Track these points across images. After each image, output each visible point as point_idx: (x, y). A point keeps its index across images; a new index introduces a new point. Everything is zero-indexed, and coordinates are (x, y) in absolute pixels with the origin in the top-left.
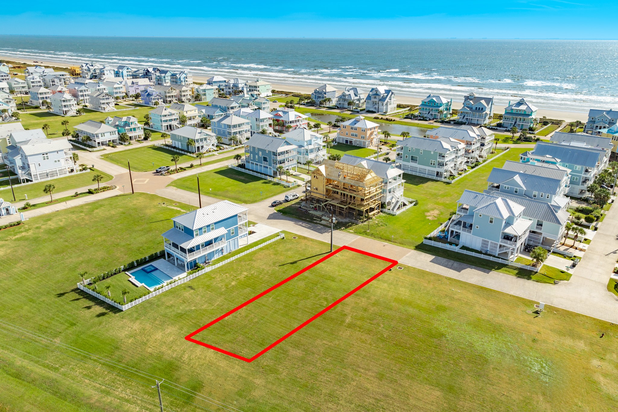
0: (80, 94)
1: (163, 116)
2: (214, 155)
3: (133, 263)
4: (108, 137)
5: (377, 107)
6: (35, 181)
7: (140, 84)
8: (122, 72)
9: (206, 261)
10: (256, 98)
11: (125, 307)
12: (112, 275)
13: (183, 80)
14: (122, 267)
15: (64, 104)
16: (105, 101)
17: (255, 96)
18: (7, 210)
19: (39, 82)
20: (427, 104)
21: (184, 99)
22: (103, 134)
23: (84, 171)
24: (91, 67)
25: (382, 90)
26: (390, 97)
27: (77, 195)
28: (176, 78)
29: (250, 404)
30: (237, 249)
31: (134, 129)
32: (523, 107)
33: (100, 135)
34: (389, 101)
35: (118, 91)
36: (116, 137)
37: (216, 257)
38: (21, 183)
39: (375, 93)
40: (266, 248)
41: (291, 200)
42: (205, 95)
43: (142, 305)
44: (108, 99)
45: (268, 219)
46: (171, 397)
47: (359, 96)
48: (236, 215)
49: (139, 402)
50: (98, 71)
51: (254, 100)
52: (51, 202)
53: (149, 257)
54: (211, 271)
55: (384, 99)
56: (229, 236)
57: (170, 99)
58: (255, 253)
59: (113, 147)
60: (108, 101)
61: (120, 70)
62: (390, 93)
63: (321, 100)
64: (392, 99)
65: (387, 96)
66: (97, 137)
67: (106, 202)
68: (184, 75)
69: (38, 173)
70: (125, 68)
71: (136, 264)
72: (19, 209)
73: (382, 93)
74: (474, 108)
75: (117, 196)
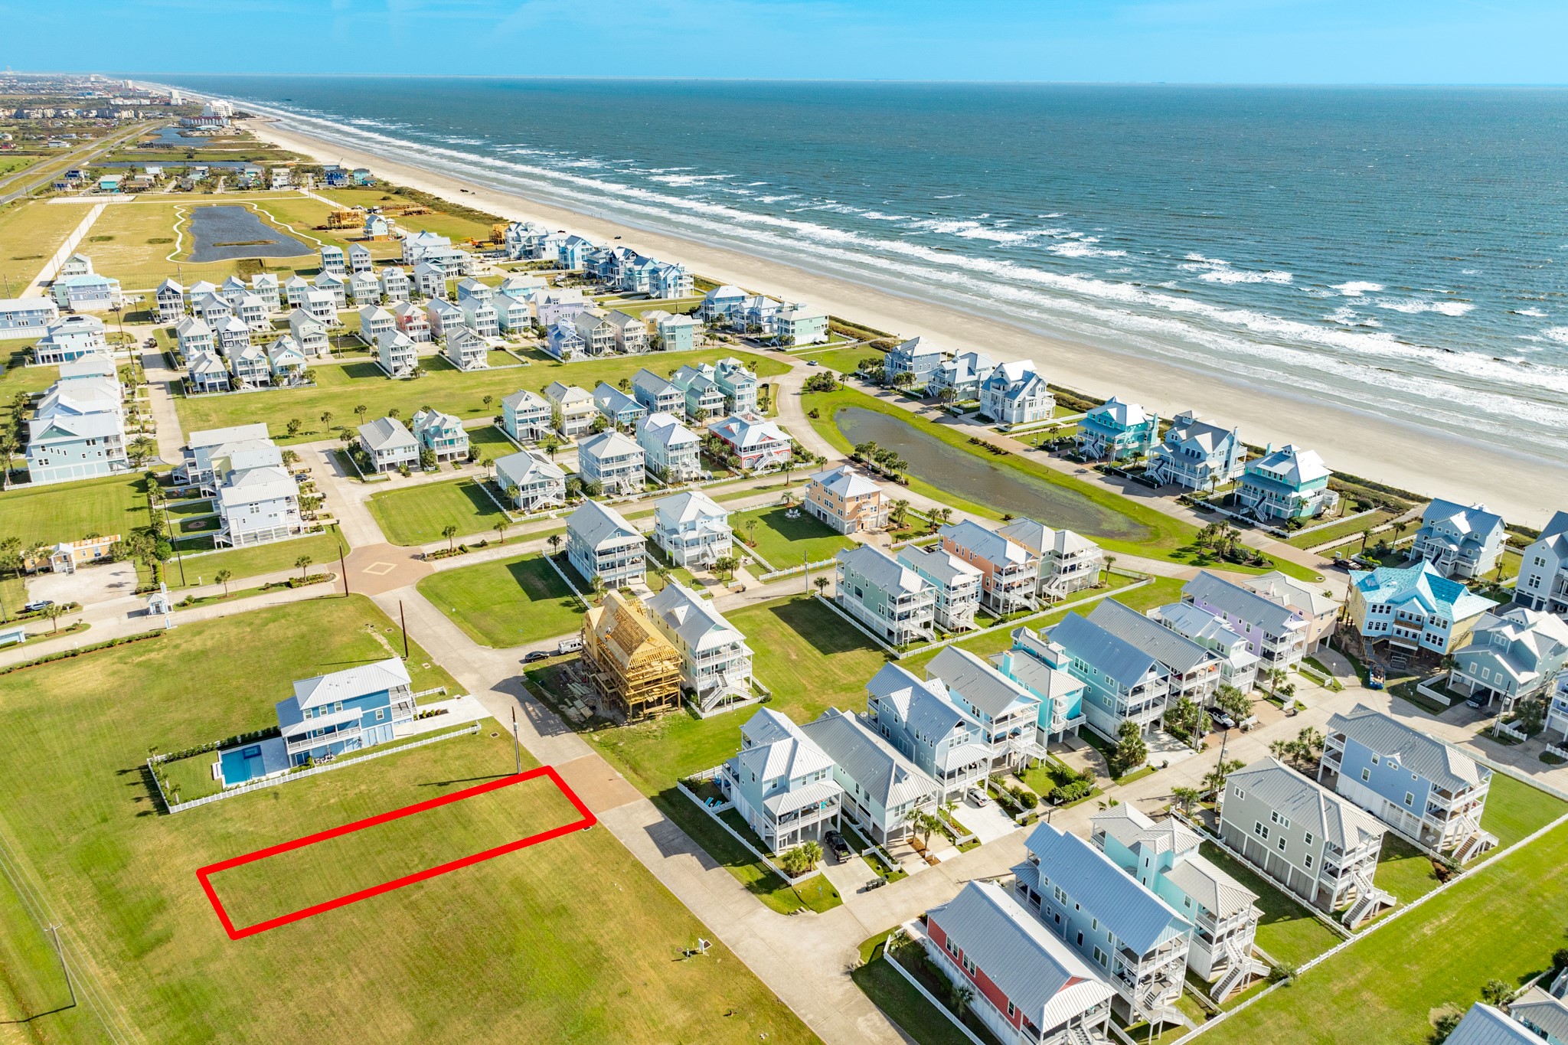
0: (443, 322)
1: (519, 413)
2: (547, 518)
3: (235, 738)
4: (400, 457)
5: (1000, 409)
6: (235, 547)
7: (561, 302)
8: (572, 251)
9: (326, 754)
10: (730, 374)
11: (173, 809)
12: (199, 753)
13: (672, 283)
14: (218, 743)
15: (393, 354)
16: (470, 350)
17: (729, 369)
18: (157, 607)
19: (402, 280)
20: (1096, 420)
21: (627, 344)
22: (390, 452)
23: (315, 534)
24: (523, 234)
25: (1014, 373)
26: (1033, 390)
27: (266, 588)
28: (658, 279)
29: (198, 979)
30: (390, 740)
31: (451, 442)
32: (1282, 468)
33: (385, 453)
34: (1028, 398)
35: (517, 316)
36: (415, 455)
37: (347, 750)
38: (214, 548)
39: (999, 380)
40: (435, 746)
41: (567, 653)
42: (673, 337)
43: (198, 809)
44: (476, 344)
45: (494, 689)
46: (127, 945)
47: (977, 374)
48: (386, 691)
49: (92, 941)
50: (535, 242)
51: (726, 376)
52: (223, 598)
53: (263, 732)
54: (323, 774)
55: (1016, 391)
56: (369, 721)
57: (599, 345)
58: (410, 752)
59: (404, 475)
60: (474, 349)
61: (570, 247)
62: (1034, 381)
63: (901, 373)
64: (1038, 393)
65: (1024, 386)
66: (380, 453)
67: (296, 610)
68: (675, 273)
69: (241, 534)
70: (580, 242)
71: (239, 740)
72: (177, 605)
73: (1012, 379)
74: (1183, 450)
75: (321, 598)
